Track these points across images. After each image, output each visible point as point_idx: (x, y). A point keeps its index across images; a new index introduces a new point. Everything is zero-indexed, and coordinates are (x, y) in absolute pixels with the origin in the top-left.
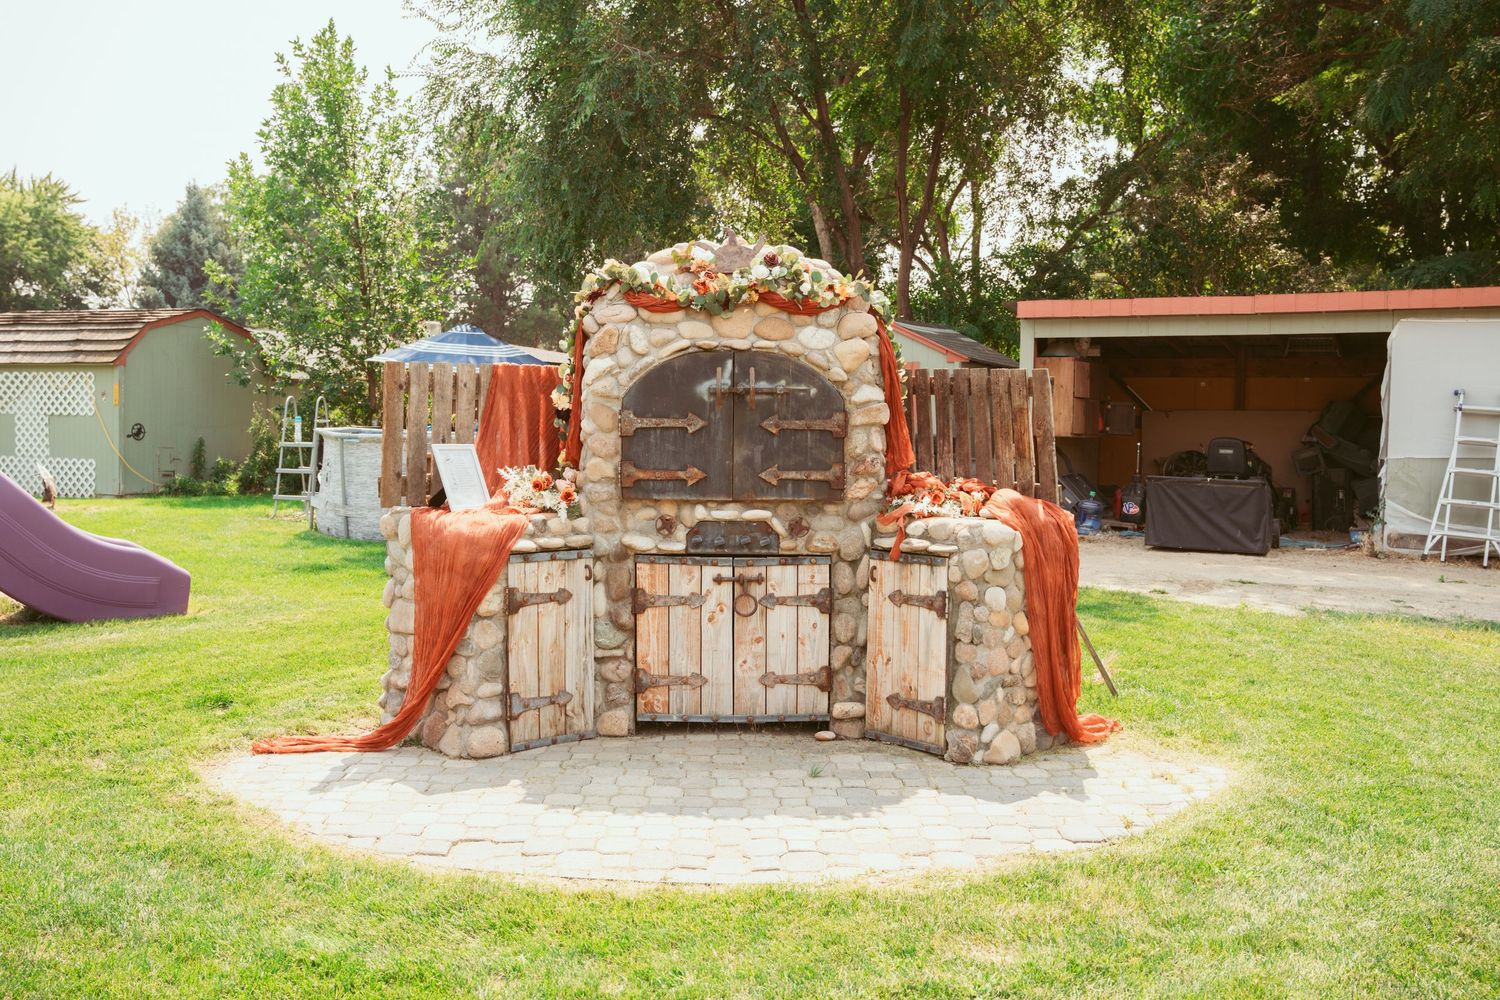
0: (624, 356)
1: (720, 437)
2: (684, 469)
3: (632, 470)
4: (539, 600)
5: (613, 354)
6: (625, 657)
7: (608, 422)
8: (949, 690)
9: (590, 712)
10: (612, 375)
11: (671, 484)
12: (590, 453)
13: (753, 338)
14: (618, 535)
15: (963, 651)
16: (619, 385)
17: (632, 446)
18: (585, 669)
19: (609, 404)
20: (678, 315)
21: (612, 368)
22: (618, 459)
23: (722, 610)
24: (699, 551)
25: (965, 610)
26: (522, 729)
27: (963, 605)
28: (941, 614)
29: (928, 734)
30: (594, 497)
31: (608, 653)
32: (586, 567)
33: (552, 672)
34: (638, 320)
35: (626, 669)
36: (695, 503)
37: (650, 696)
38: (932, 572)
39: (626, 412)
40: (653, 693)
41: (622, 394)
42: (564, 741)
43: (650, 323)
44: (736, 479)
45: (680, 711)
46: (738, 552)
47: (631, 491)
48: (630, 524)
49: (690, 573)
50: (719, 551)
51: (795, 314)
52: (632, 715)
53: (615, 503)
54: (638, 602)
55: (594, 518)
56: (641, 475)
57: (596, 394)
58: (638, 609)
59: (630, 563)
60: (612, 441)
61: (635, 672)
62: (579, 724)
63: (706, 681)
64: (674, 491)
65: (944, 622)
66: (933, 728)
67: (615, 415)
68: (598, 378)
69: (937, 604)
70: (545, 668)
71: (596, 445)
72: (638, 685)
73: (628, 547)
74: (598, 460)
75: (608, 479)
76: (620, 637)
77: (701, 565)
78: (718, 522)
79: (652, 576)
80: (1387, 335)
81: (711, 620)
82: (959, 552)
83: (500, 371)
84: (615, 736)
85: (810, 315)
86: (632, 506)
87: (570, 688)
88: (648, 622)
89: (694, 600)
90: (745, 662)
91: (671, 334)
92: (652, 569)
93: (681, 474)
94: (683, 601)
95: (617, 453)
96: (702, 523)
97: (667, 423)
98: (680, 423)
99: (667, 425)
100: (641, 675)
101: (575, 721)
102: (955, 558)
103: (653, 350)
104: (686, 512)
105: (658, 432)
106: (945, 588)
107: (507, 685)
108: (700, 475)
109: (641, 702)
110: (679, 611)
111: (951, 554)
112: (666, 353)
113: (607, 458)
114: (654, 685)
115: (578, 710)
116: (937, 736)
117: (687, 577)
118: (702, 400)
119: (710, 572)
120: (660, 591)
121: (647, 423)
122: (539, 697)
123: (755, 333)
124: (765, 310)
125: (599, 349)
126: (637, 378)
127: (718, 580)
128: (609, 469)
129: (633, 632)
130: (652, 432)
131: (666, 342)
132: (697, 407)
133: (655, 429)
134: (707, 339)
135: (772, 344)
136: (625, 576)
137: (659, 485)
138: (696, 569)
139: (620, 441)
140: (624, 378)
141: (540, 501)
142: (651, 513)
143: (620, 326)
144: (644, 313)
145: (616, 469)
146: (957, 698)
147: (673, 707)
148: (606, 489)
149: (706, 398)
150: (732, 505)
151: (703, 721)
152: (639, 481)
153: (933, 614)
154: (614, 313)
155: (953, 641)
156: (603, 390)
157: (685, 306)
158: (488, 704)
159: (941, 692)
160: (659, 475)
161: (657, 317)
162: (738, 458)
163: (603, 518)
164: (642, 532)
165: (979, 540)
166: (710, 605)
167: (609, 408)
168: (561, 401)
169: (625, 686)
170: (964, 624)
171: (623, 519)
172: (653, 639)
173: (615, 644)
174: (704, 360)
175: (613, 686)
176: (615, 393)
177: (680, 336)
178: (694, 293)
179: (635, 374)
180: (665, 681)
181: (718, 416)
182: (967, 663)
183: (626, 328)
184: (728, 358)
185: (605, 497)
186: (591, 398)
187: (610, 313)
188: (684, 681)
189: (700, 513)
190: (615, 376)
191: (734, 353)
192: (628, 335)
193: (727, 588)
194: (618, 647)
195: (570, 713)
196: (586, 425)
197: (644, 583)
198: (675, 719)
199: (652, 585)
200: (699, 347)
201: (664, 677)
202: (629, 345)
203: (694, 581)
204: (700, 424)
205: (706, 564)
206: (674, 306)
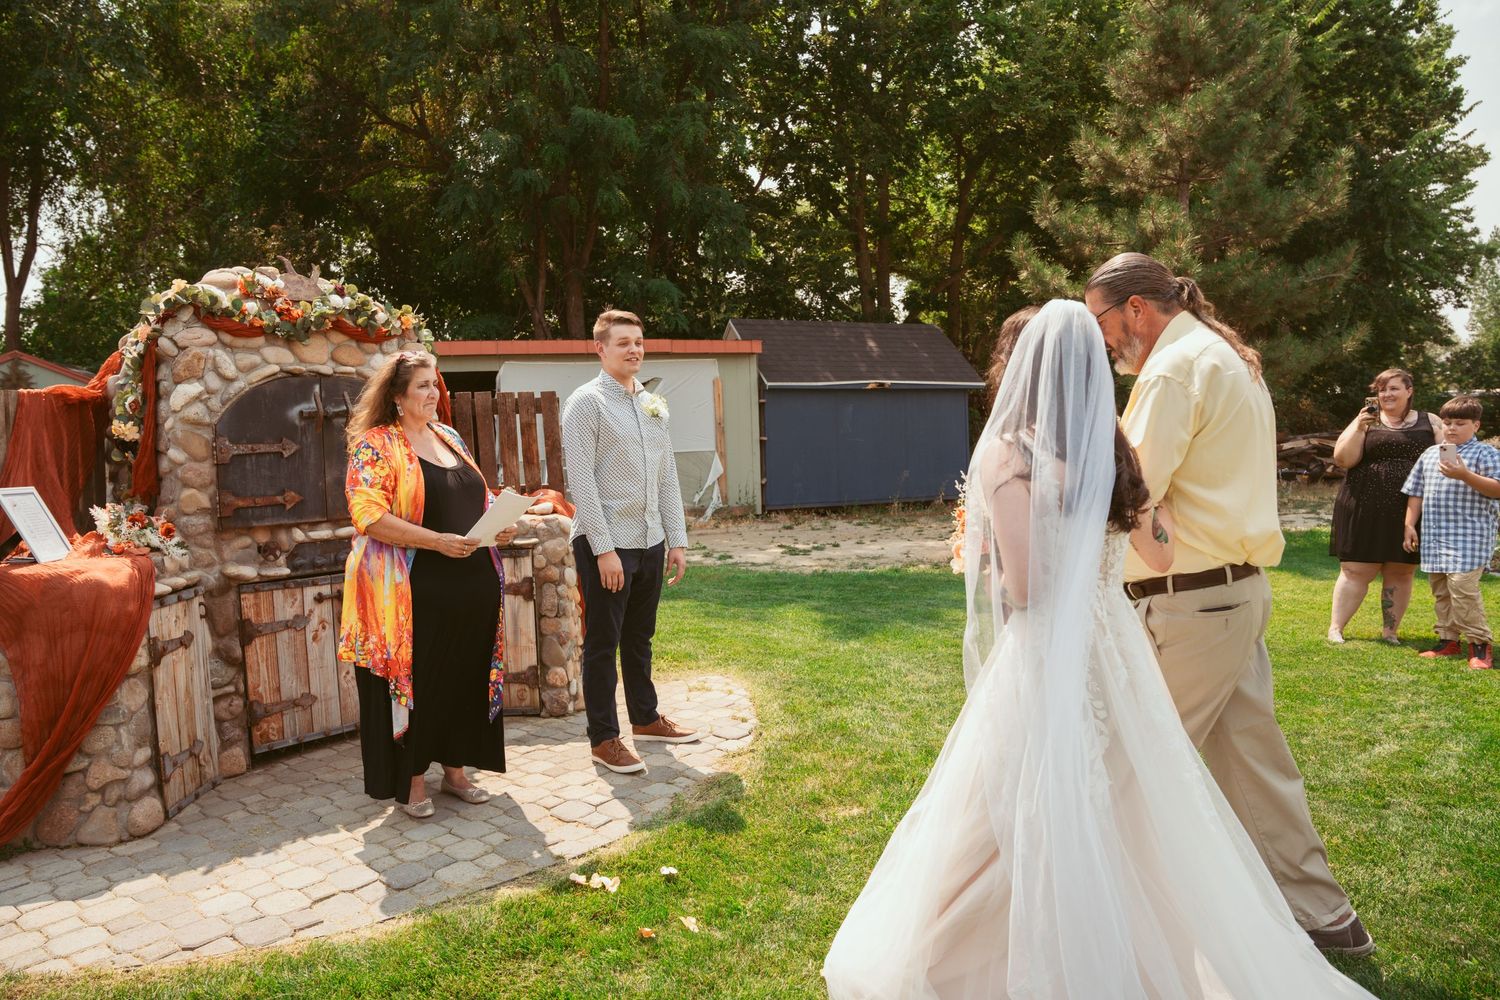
0: (214, 382)
1: (312, 460)
2: (282, 492)
3: (230, 499)
4: (174, 646)
5: (200, 378)
6: (237, 692)
7: (201, 450)
8: (540, 659)
9: (215, 755)
10: (201, 401)
11: (269, 510)
12: (180, 484)
13: (332, 364)
14: (217, 568)
15: (548, 625)
16: (210, 411)
17: (226, 473)
18: (208, 713)
19: (199, 432)
20: (260, 340)
21: (201, 394)
22: (212, 489)
23: (324, 628)
24: (299, 573)
25: (549, 590)
26: (173, 791)
27: (545, 587)
28: (528, 597)
29: (522, 700)
30: (191, 530)
31: (220, 692)
32: (200, 604)
33: (187, 722)
34: (218, 344)
35: (238, 702)
36: (289, 527)
37: (265, 726)
38: (516, 563)
39: (221, 439)
40: (267, 722)
41: (215, 420)
42: (204, 793)
43: (231, 347)
44: (329, 500)
45: (294, 734)
46: (334, 569)
47: (228, 521)
48: (227, 554)
49: (293, 595)
50: (318, 570)
51: (365, 341)
52: (247, 750)
53: (210, 535)
54: (247, 632)
55: (192, 552)
56: (241, 503)
57: (187, 421)
58: (246, 640)
59: (232, 596)
60: (207, 469)
61: (249, 706)
62: (210, 771)
63: (315, 698)
64: (273, 516)
65: (532, 603)
66: (528, 694)
67: (207, 441)
68: (188, 404)
69: (524, 589)
70: (183, 719)
71: (189, 475)
72: (252, 716)
73: (229, 578)
74: (193, 491)
75: (203, 511)
76: (231, 672)
77: (301, 586)
78: (314, 542)
79: (257, 605)
80: (496, 373)
81: (315, 638)
82: (541, 543)
83: (26, 401)
84: (236, 776)
85: (376, 343)
86: (225, 536)
87: (200, 736)
88: (257, 652)
89: (298, 623)
90: (348, 673)
91: (256, 359)
92: (255, 598)
93: (280, 499)
94: (287, 625)
95: (211, 483)
96: (301, 544)
97: (263, 448)
98: (275, 448)
99: (263, 450)
100: (255, 707)
101: (207, 770)
102: (540, 548)
103: (241, 375)
104: (283, 537)
105: (254, 458)
106: (530, 575)
107: (156, 747)
108: (298, 498)
109: (257, 733)
110: (284, 636)
111: (534, 546)
112: (256, 377)
113: (201, 488)
114: (267, 713)
115: (208, 757)
116: (532, 700)
117: (290, 600)
118: (294, 426)
119: (310, 592)
120: (265, 619)
121: (243, 449)
122: (182, 752)
123: (333, 359)
124: (338, 338)
125: (187, 373)
126: (230, 403)
127: (319, 599)
128: (204, 500)
129: (241, 666)
130: (248, 459)
131: (253, 367)
132: (288, 431)
133: (250, 455)
134: (291, 364)
135: (353, 370)
136: (231, 609)
137: (257, 512)
138: (298, 592)
139: (214, 470)
140: (215, 403)
141: (143, 540)
142: (247, 540)
143: (204, 349)
144: (227, 338)
145: (211, 500)
146: (548, 663)
147: (288, 731)
148: (202, 521)
149: (297, 422)
150: (324, 525)
151: (317, 738)
152: (239, 508)
153: (520, 598)
154: (196, 335)
155: (539, 616)
156: (196, 417)
157: (268, 333)
158: (142, 772)
159: (534, 661)
160: (259, 501)
161: (240, 342)
162: (328, 478)
163: (202, 551)
164: (241, 562)
165: (557, 531)
166: (314, 623)
167: (200, 435)
168: (125, 430)
169: (236, 722)
170: (550, 600)
171: (219, 552)
172: (263, 667)
173: (227, 680)
174: (293, 384)
175: (227, 724)
176: (207, 420)
177: (267, 362)
178: (278, 320)
179: (229, 399)
180: (278, 708)
181: (309, 439)
182: (553, 634)
183: (211, 352)
184: (316, 383)
185: (202, 529)
186: (179, 426)
187: (191, 336)
188: (294, 704)
189: (299, 535)
190: (205, 402)
191: (320, 377)
192: (214, 359)
193: (327, 606)
194: (226, 685)
195: (203, 763)
196: (175, 453)
197: (249, 612)
198: (291, 742)
199: (258, 614)
200: (288, 372)
201: (277, 704)
202: (216, 369)
203: (297, 603)
204: (295, 448)
205: (307, 585)
206: (260, 331)
